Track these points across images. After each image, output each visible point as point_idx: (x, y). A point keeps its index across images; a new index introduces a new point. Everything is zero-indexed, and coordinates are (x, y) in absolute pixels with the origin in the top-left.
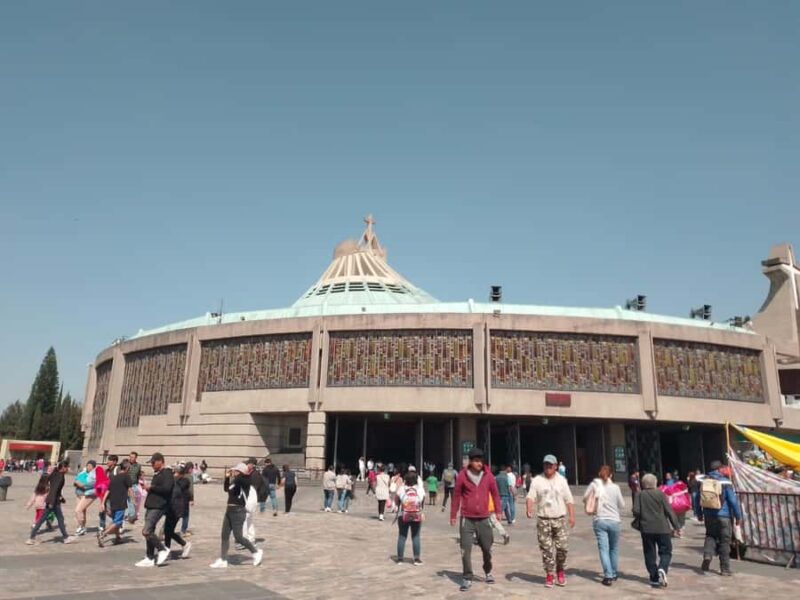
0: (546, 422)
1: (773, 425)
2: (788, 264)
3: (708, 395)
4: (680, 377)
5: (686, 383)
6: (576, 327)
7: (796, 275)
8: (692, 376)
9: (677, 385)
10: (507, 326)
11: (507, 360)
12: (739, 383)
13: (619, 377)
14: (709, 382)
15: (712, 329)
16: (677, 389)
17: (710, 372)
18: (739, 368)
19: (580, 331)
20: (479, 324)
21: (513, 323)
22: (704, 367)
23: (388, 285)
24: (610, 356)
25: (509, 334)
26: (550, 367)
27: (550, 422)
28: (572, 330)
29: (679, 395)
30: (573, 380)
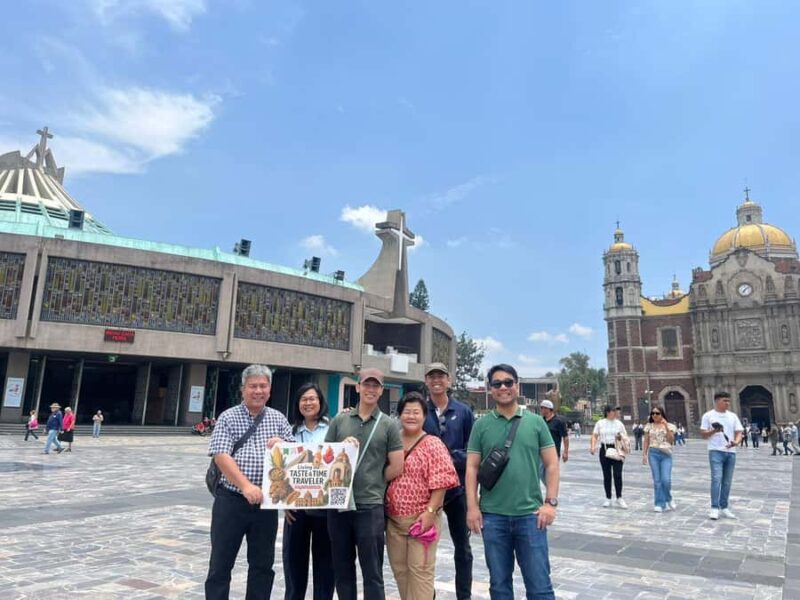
0: (113, 359)
1: (352, 370)
2: (399, 230)
3: (291, 340)
4: (264, 322)
5: (270, 327)
6: (153, 263)
7: (404, 239)
8: (276, 321)
9: (259, 329)
10: (71, 253)
11: (66, 291)
12: (325, 330)
13: (196, 317)
14: (293, 328)
15: (305, 279)
16: (258, 333)
17: (297, 318)
18: (329, 318)
19: (158, 266)
20: (33, 248)
21: (79, 252)
22: (291, 315)
23: (47, 208)
24: (190, 295)
25: (73, 263)
26: (117, 302)
27: (117, 360)
28: (149, 265)
29: (260, 339)
30: (143, 317)
